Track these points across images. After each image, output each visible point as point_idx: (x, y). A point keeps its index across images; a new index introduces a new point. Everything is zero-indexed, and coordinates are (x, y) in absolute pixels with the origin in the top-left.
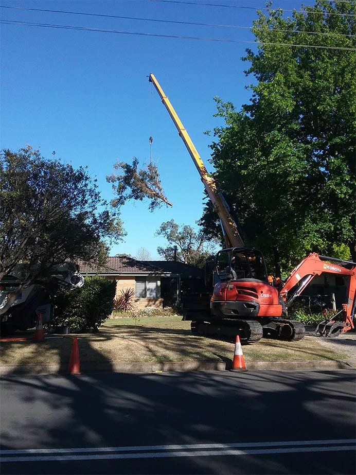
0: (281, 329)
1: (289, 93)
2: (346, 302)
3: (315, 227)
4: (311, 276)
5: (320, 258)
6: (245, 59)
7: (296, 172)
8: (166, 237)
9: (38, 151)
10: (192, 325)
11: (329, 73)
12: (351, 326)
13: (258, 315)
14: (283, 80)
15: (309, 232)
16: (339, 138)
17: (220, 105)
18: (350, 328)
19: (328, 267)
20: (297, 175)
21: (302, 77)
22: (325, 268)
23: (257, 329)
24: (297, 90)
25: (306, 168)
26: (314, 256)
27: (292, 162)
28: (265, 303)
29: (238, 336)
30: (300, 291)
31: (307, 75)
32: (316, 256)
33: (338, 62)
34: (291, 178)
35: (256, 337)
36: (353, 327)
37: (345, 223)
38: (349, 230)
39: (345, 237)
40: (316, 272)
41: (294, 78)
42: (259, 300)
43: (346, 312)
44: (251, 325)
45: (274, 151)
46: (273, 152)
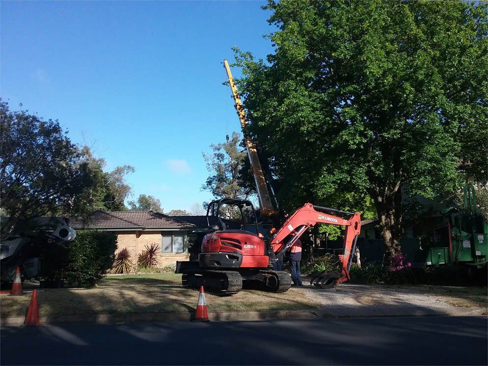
0: (268, 280)
1: (303, 41)
2: (343, 253)
3: (331, 178)
4: (305, 226)
5: (314, 208)
6: (265, 8)
7: (310, 123)
8: (212, 192)
9: (7, 103)
10: (183, 278)
11: (344, 20)
12: (347, 277)
13: (241, 266)
14: (296, 29)
15: (325, 184)
16: (352, 87)
17: (238, 55)
18: (345, 280)
19: (323, 217)
20: (310, 126)
21: (316, 24)
22: (320, 218)
23: (236, 280)
24: (311, 38)
25: (319, 118)
26: (308, 206)
27: (305, 112)
28: (248, 254)
29: (202, 287)
30: (292, 242)
31: (321, 22)
32: (310, 206)
33: (355, 9)
34: (304, 129)
35: (235, 288)
36: (349, 278)
37: (361, 173)
38: (365, 181)
39: (360, 187)
40: (310, 223)
41: (308, 26)
42: (243, 251)
43: (342, 263)
44: (229, 276)
45: (287, 101)
46: (285, 101)
